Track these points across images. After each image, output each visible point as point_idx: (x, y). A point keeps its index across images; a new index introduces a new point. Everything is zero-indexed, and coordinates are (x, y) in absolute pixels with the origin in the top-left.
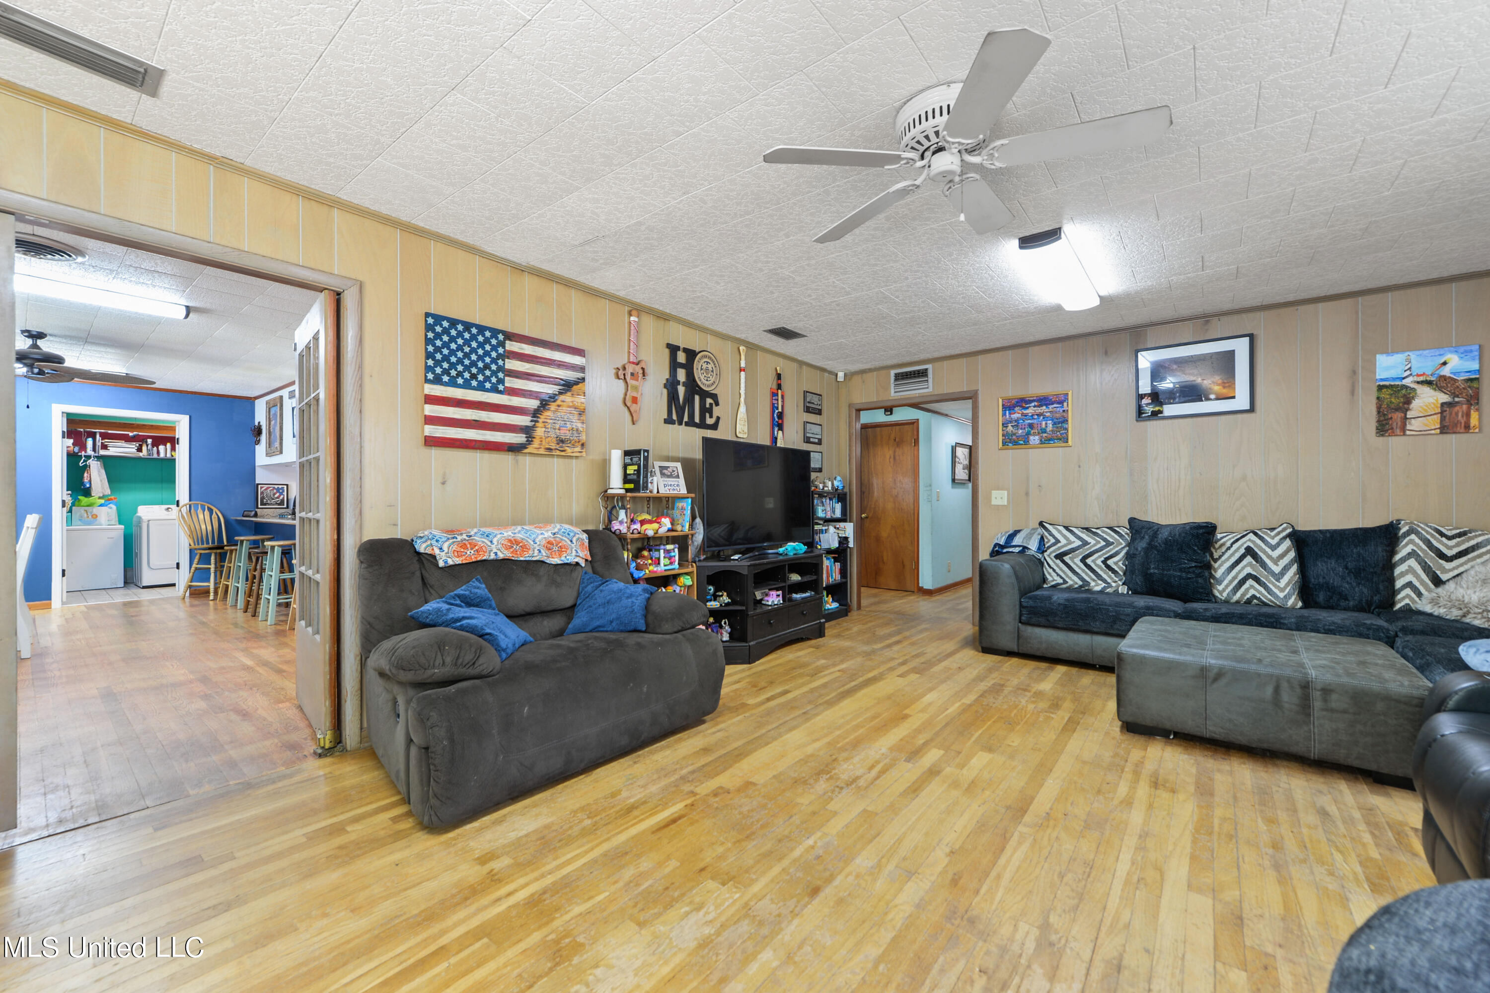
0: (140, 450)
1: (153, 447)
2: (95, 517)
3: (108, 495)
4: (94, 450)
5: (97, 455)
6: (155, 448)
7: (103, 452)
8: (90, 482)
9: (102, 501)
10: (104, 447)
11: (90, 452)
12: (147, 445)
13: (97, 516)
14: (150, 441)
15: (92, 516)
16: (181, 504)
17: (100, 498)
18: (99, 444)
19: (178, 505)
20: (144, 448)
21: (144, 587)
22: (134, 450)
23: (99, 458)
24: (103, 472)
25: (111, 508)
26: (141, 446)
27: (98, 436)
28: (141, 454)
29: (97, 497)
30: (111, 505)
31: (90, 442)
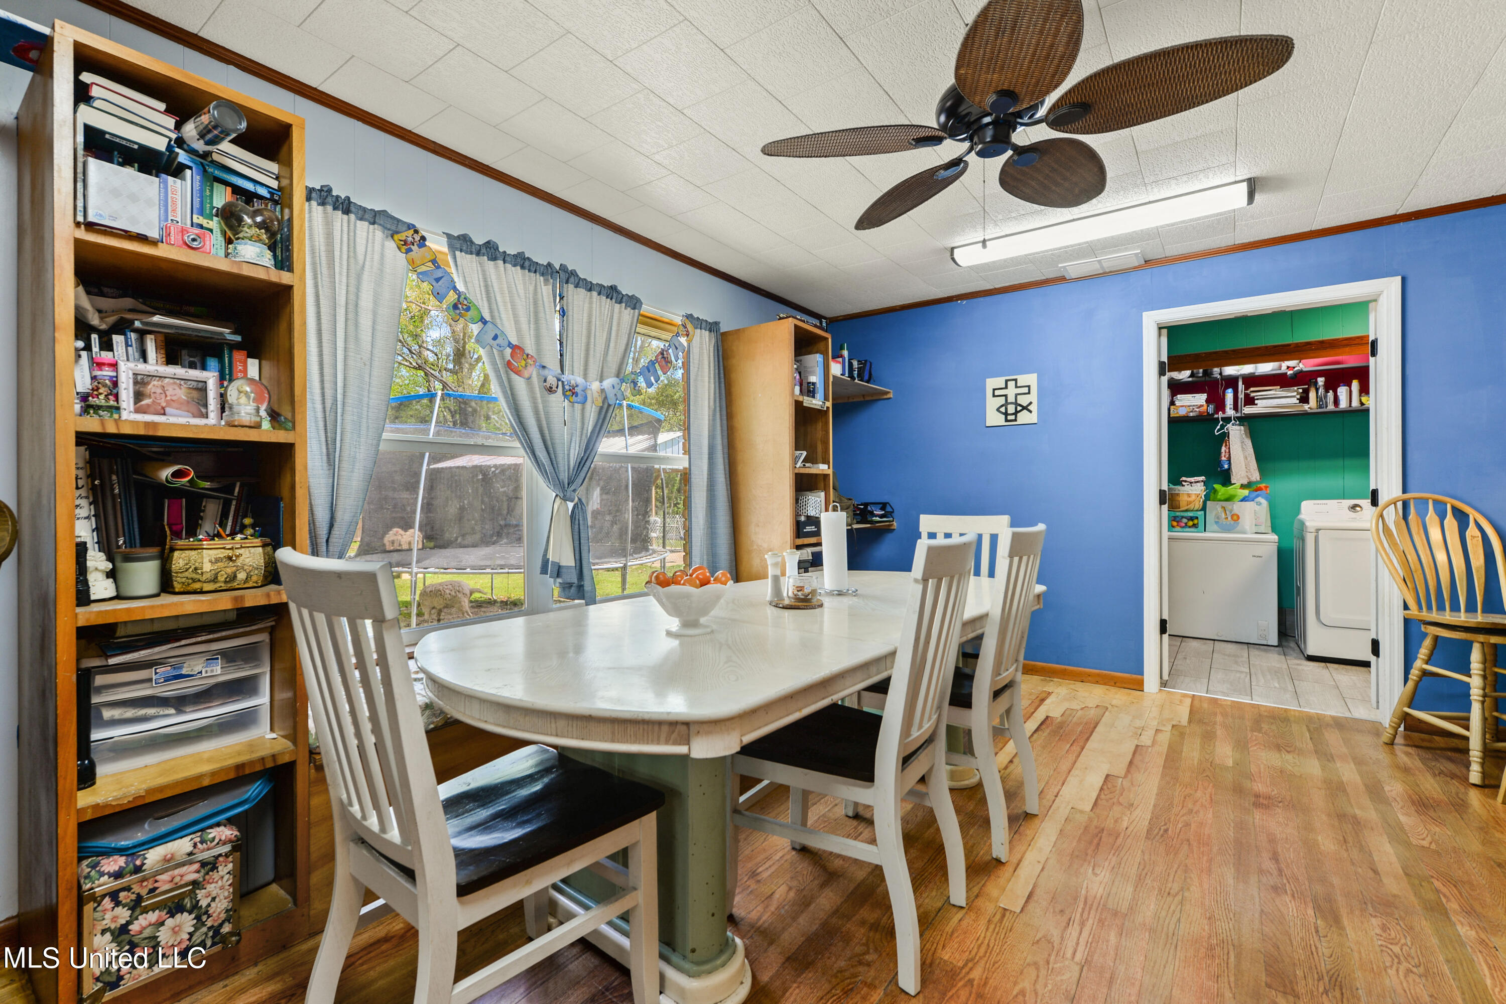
0: (1304, 399)
1: (1327, 391)
2: (1236, 518)
3: (1257, 482)
4: (1236, 408)
5: (1239, 415)
6: (1331, 394)
7: (1248, 410)
8: (1229, 459)
9: (1246, 492)
10: (1250, 401)
11: (1230, 412)
12: (1317, 390)
13: (1238, 517)
14: (1321, 381)
15: (1232, 516)
16: (1383, 499)
17: (1243, 487)
18: (1241, 396)
19: (1374, 503)
20: (1312, 395)
21: (1312, 658)
22: (1295, 401)
23: (1243, 420)
24: (1249, 443)
25: (1259, 504)
26: (1306, 392)
27: (1240, 383)
28: (1306, 407)
29: (1238, 485)
30: (1260, 499)
31: (1229, 395)
